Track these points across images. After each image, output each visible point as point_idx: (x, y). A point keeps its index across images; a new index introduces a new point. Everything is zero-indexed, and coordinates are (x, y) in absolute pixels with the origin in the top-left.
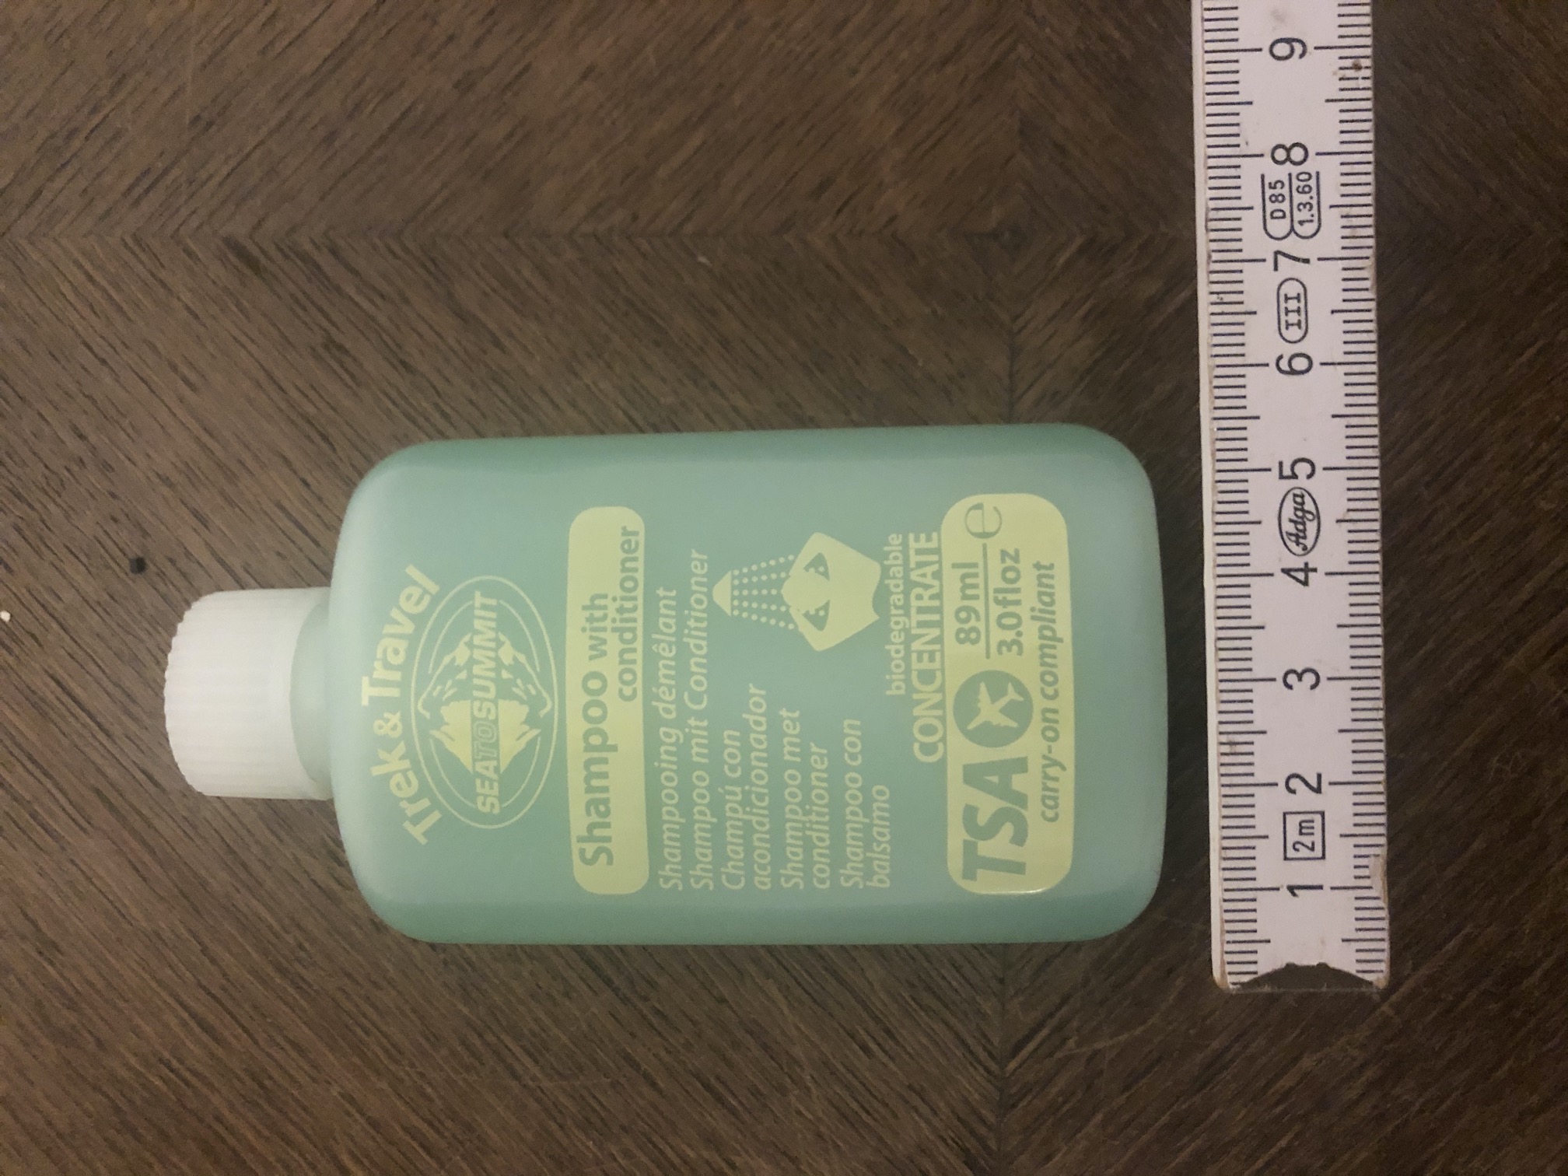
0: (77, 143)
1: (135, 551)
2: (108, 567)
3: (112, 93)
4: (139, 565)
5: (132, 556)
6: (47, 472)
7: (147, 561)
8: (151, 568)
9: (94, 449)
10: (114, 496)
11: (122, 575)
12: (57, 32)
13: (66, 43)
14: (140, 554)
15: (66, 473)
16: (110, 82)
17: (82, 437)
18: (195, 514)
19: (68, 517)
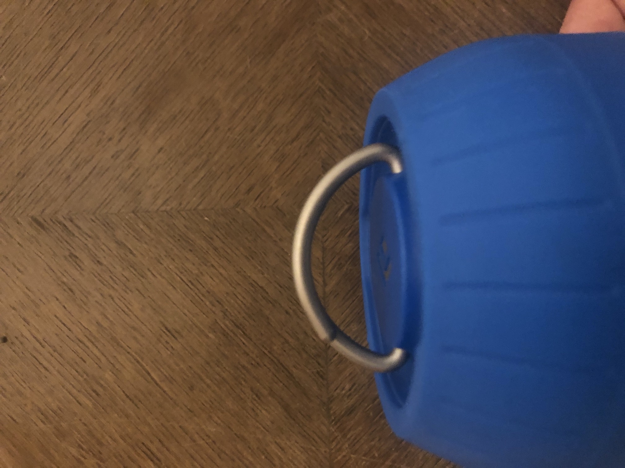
1: (3, 335)
7: (8, 338)
8: (9, 341)
18: (25, 320)
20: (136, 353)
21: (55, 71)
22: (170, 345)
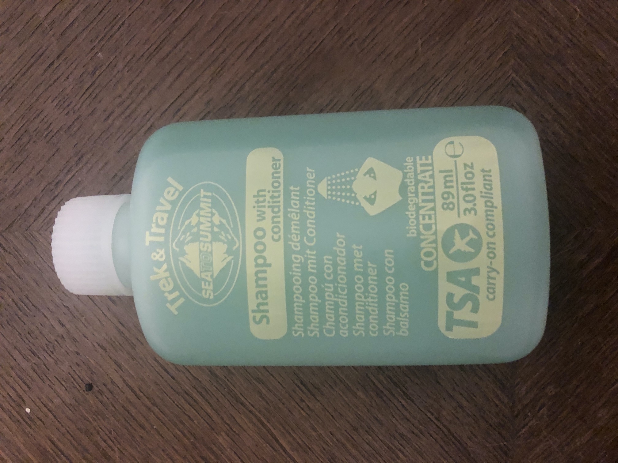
0: (60, 188)
1: (87, 380)
2: (75, 387)
3: (77, 164)
4: (90, 387)
5: (86, 383)
6: (47, 342)
7: (94, 385)
8: (95, 389)
9: (68, 332)
10: (77, 353)
11: (81, 391)
12: (50, 135)
13: (55, 140)
14: (91, 382)
15: (56, 343)
16: (76, 159)
17: (63, 325)
18: (115, 362)
19: (56, 363)
20: (260, 412)
21: (166, 49)
22: (306, 403)
